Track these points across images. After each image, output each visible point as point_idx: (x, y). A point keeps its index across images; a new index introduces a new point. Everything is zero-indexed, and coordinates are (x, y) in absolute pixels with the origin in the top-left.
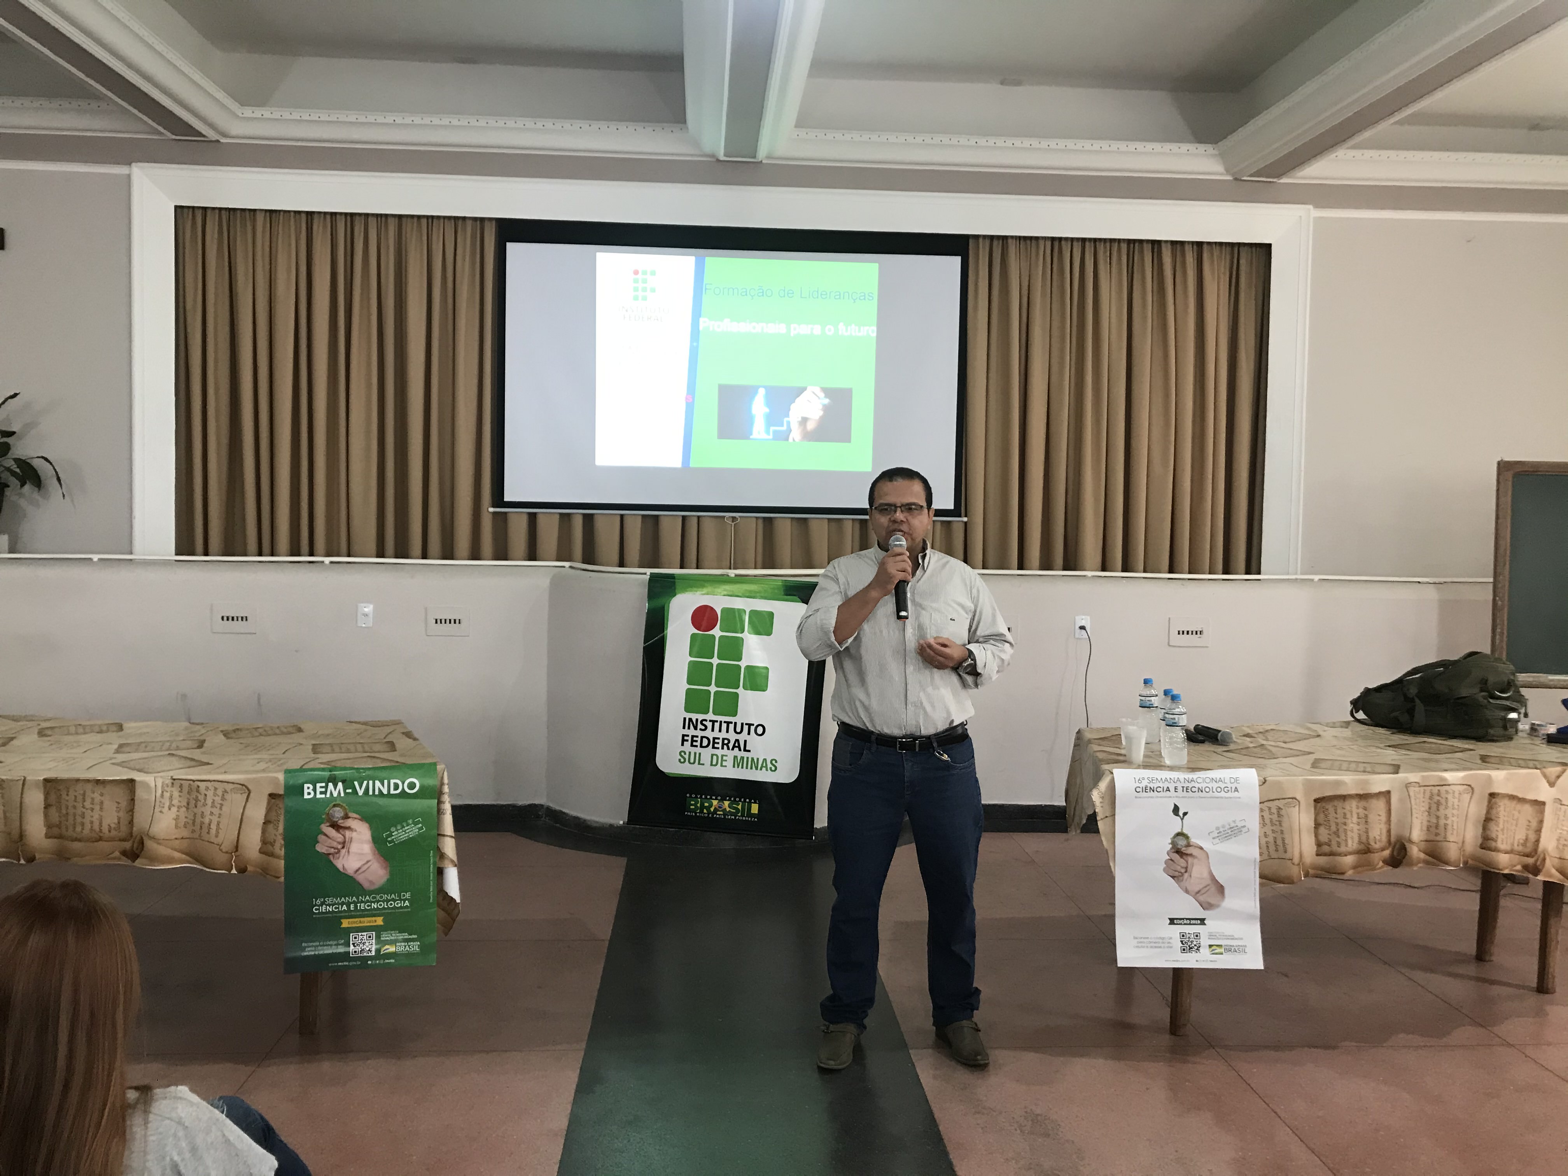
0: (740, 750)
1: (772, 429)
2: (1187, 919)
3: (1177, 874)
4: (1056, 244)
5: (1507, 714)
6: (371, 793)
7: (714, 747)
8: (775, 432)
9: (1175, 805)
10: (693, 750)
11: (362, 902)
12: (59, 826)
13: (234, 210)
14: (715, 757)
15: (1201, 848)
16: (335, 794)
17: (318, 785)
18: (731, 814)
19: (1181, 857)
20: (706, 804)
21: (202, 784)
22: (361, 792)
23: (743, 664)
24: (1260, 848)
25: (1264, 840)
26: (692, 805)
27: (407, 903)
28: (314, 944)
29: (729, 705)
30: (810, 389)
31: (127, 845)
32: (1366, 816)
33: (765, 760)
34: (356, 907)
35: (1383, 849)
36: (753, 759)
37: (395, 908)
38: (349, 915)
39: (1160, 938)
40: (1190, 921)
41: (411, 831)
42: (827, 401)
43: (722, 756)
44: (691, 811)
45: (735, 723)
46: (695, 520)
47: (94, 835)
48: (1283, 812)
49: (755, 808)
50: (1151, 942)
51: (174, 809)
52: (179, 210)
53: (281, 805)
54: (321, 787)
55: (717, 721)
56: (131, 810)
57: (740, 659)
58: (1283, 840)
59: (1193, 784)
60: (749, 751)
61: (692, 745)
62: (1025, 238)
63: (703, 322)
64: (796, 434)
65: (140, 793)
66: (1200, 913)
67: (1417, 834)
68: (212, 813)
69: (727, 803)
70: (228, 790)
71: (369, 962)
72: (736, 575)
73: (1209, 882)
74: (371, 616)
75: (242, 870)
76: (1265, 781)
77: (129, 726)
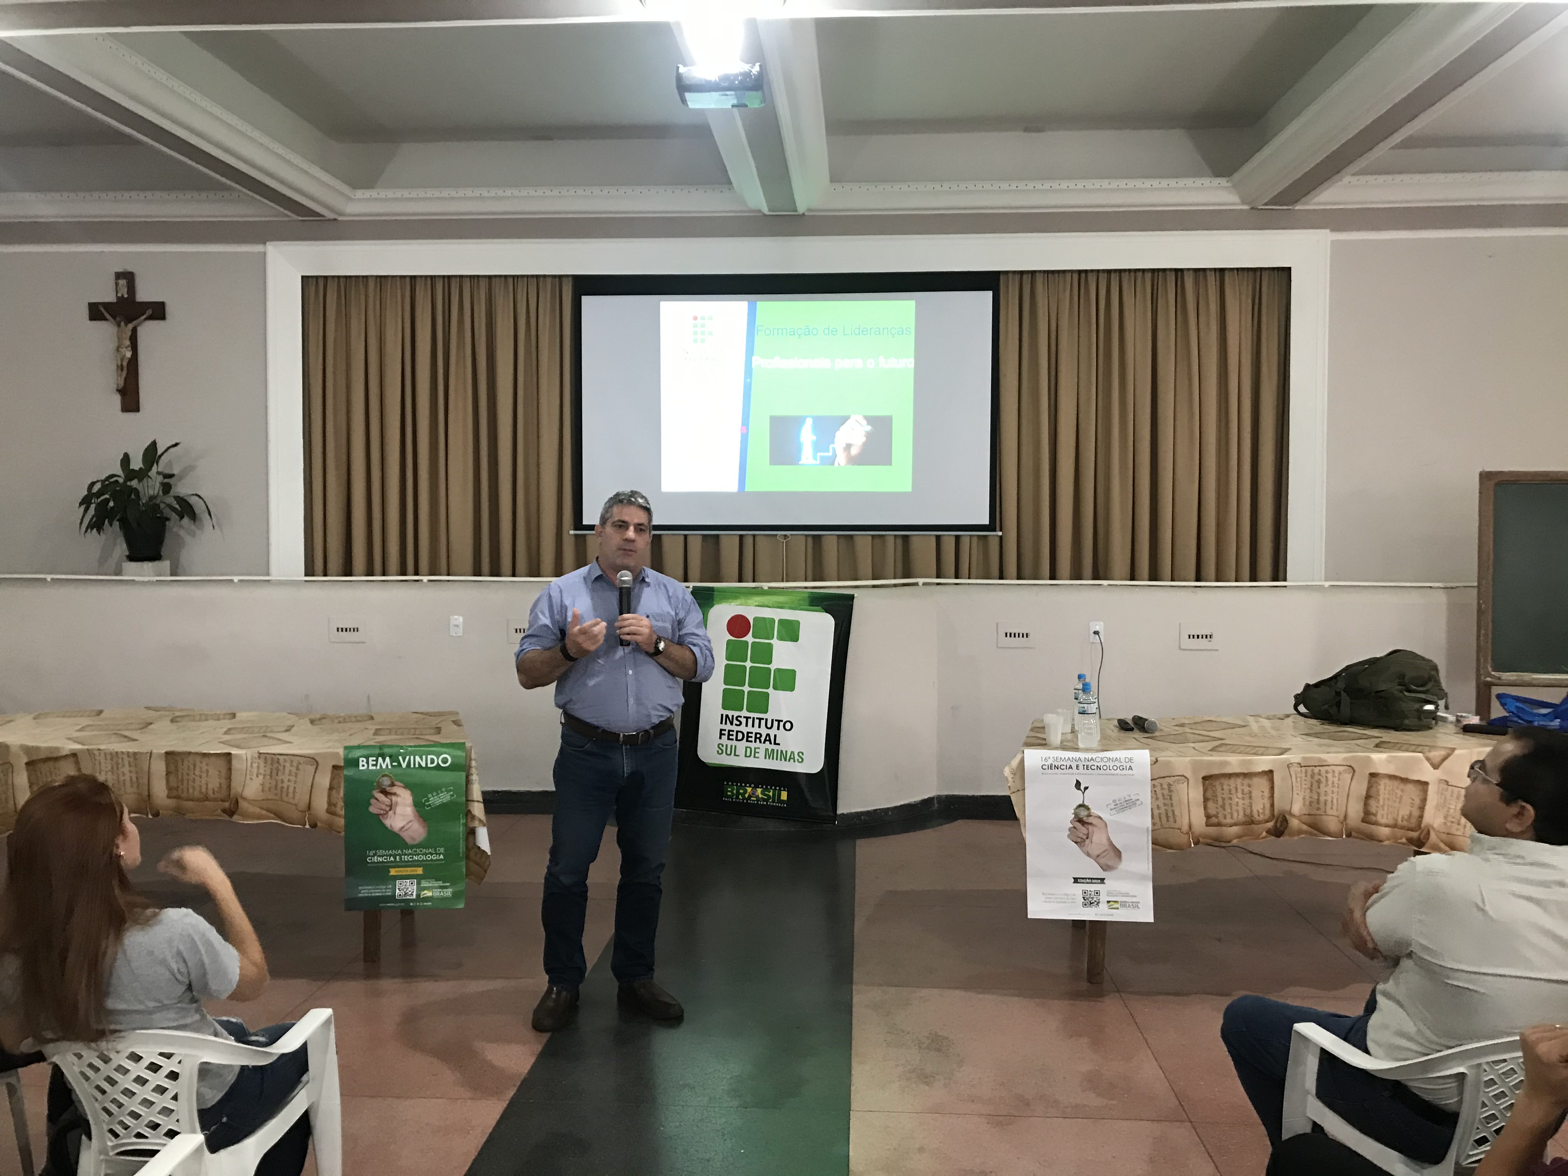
0: (771, 743)
1: (819, 454)
2: (1089, 879)
3: (1079, 840)
4: (1083, 275)
5: (1422, 706)
6: (412, 766)
7: (747, 741)
8: (822, 458)
9: (1077, 781)
10: (730, 743)
11: (405, 854)
12: (177, 789)
13: (350, 277)
14: (748, 750)
15: (1100, 818)
16: (384, 766)
17: (371, 759)
18: (764, 800)
19: (1083, 825)
20: (741, 791)
21: (281, 758)
22: (404, 765)
23: (773, 667)
24: (1153, 818)
25: (1156, 812)
26: (729, 791)
27: (442, 857)
28: (368, 888)
29: (760, 703)
30: (853, 417)
31: (227, 805)
32: (1250, 792)
33: (792, 753)
34: (401, 858)
35: (1267, 821)
36: (782, 751)
37: (432, 860)
38: (396, 865)
39: (1066, 894)
40: (1092, 880)
41: (444, 797)
42: (869, 428)
43: (755, 748)
44: (728, 797)
45: (766, 720)
46: (751, 540)
47: (201, 796)
48: (1172, 788)
49: (784, 796)
50: (1056, 898)
51: (261, 777)
52: (304, 279)
53: (342, 775)
54: (373, 761)
55: (750, 718)
56: (229, 778)
57: (770, 663)
58: (1173, 811)
59: (1092, 763)
60: (779, 744)
61: (729, 739)
62: (1053, 272)
63: (756, 360)
64: (841, 459)
65: (235, 763)
66: (1101, 874)
67: (1297, 808)
68: (289, 781)
69: (759, 790)
70: (301, 762)
71: (411, 904)
72: (770, 588)
73: (1107, 847)
74: (461, 627)
75: (314, 826)
76: (1157, 761)
77: (241, 716)
